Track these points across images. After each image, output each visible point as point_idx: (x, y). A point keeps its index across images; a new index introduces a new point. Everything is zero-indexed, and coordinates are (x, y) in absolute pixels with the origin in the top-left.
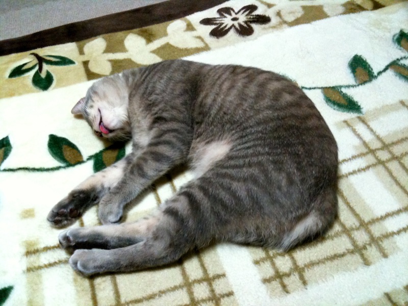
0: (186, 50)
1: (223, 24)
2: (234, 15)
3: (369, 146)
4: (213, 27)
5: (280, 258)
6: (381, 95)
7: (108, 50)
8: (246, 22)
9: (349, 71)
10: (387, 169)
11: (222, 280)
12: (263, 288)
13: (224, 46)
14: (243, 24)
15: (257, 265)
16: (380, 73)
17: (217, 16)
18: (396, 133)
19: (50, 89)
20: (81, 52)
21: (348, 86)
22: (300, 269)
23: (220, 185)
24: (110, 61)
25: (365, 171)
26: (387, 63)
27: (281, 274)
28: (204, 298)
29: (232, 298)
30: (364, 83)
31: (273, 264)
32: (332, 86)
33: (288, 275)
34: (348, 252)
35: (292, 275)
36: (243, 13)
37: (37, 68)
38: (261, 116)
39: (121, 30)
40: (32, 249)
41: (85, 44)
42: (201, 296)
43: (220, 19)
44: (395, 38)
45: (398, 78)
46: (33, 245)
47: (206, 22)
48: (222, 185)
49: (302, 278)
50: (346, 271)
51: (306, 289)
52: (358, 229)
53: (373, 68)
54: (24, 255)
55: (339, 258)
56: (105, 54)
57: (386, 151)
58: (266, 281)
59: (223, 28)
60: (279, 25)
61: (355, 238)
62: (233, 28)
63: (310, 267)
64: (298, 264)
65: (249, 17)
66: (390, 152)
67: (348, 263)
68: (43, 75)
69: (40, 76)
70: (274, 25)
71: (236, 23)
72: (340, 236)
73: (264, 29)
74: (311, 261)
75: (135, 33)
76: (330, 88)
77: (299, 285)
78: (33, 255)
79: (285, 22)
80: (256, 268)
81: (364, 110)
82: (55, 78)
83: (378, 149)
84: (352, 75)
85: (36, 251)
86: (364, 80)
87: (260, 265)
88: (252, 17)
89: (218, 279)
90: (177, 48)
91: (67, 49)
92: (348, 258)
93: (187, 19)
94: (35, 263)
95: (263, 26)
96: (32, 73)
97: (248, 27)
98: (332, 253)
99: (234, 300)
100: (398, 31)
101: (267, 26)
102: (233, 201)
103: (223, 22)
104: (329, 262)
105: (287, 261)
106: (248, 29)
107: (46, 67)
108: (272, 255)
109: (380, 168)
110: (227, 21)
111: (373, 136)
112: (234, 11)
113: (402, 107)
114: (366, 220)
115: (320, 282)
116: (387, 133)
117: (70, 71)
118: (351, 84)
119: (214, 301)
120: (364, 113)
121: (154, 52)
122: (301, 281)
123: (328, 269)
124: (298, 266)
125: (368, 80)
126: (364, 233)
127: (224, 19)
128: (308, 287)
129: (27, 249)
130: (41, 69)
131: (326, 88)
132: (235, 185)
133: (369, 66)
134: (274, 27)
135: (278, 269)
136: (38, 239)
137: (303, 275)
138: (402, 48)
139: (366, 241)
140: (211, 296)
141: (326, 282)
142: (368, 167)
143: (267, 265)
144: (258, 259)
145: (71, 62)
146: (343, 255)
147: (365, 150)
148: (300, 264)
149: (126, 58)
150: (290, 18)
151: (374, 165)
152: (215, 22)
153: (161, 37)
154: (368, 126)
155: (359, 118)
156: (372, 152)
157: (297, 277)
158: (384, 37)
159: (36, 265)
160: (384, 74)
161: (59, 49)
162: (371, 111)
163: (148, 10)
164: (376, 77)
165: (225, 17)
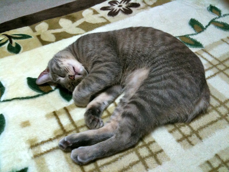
0: (97, 24)
1: (114, 9)
2: (119, 4)
3: (212, 63)
4: (109, 11)
5: (183, 127)
6: (210, 37)
7: (50, 28)
8: (127, 7)
9: (190, 27)
10: (225, 74)
11: (154, 144)
12: (179, 145)
13: (118, 20)
14: (125, 8)
15: (171, 133)
16: (207, 26)
17: (109, 5)
18: (224, 55)
19: (20, 52)
20: (34, 31)
21: (193, 35)
22: (195, 132)
23: (152, 94)
24: (53, 34)
25: (214, 76)
26: (209, 21)
27: (186, 136)
28: (147, 156)
29: (163, 153)
30: (200, 32)
31: (180, 131)
32: (184, 35)
33: (190, 136)
34: (219, 119)
35: (192, 136)
36: (124, 3)
37: (9, 42)
38: (160, 50)
39: (55, 17)
40: (34, 144)
41: (35, 26)
42: (145, 155)
43: (112, 7)
44: (209, 9)
45: (216, 28)
46: (34, 142)
47: (104, 9)
48: (153, 93)
49: (198, 136)
50: (221, 129)
51: (202, 142)
52: (220, 106)
53: (203, 24)
54: (30, 148)
55: (215, 123)
56: (49, 31)
57: (222, 65)
58: (179, 141)
59: (115, 11)
60: (146, 7)
61: (220, 111)
62: (120, 11)
63: (201, 130)
64: (194, 129)
65: (128, 4)
66: (225, 65)
67: (221, 125)
68: (14, 45)
69: (12, 46)
70: (143, 7)
71: (121, 8)
72: (212, 111)
73: (138, 9)
74: (201, 127)
75: (64, 18)
76: (183, 36)
77: (197, 140)
78: (36, 147)
79: (149, 6)
80: (171, 135)
81: (204, 46)
82: (21, 46)
83: (218, 65)
84: (192, 29)
85: (37, 145)
86: (200, 30)
87: (173, 133)
88: (129, 4)
89: (152, 144)
90: (91, 24)
91: (25, 30)
92: (219, 122)
93: (92, 8)
94: (38, 151)
95: (137, 8)
96: (6, 45)
97: (128, 10)
98: (210, 121)
99: (164, 154)
100: (209, 6)
101: (139, 8)
102: (163, 101)
103: (114, 8)
104: (210, 125)
105: (187, 128)
106: (129, 10)
107: (14, 41)
108: (178, 127)
109: (222, 74)
110: (116, 7)
111: (213, 58)
112: (118, 2)
113: (223, 42)
114: (223, 101)
115: (208, 137)
116: (220, 56)
117: (30, 42)
118: (193, 33)
119: (153, 156)
120: (204, 47)
121: (78, 27)
122: (198, 138)
123: (211, 129)
124: (194, 130)
125: (202, 30)
126: (224, 108)
127: (114, 6)
128: (203, 140)
129: (31, 144)
130: (11, 42)
131: (181, 36)
132: (160, 92)
133: (200, 23)
134: (143, 8)
135: (184, 134)
136: (36, 137)
137: (198, 135)
138: (214, 14)
139: (226, 112)
140: (150, 154)
141: (212, 137)
142: (215, 74)
143: (177, 132)
144: (171, 130)
145: (29, 37)
146: (216, 121)
147: (211, 66)
148: (195, 129)
149: (63, 31)
150: (151, 3)
151: (218, 73)
152: (109, 8)
153: (80, 19)
154: (209, 54)
155: (202, 50)
156: (215, 66)
157: (196, 136)
158: (203, 9)
159: (39, 153)
160: (209, 27)
161: (19, 30)
162: (208, 46)
163: (67, 5)
164: (205, 29)
165: (114, 5)
